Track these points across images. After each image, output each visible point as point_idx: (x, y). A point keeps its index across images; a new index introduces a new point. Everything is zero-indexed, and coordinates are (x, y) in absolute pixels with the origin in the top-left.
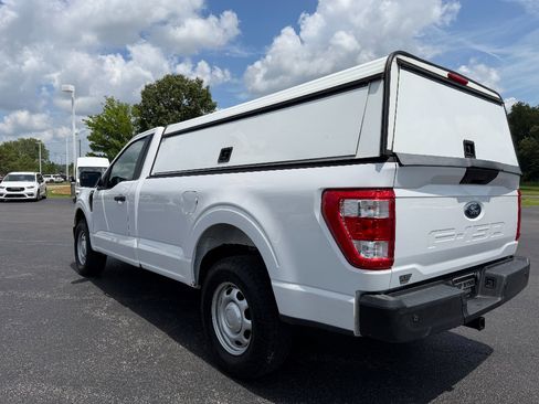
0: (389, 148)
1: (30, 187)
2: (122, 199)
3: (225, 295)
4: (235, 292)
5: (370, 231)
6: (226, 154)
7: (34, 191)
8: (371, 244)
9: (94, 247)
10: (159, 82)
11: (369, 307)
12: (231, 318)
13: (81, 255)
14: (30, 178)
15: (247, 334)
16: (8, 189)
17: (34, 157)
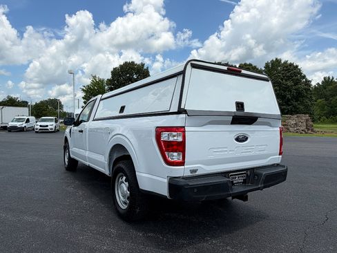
0: (182, 107)
1: (51, 125)
2: (82, 131)
3: (120, 180)
4: (124, 178)
5: (175, 147)
6: (122, 109)
7: (53, 127)
8: (175, 154)
9: (71, 156)
10: (121, 66)
11: (174, 184)
12: (122, 191)
13: (66, 160)
14: (51, 120)
15: (128, 198)
16: (41, 126)
17: (56, 108)
